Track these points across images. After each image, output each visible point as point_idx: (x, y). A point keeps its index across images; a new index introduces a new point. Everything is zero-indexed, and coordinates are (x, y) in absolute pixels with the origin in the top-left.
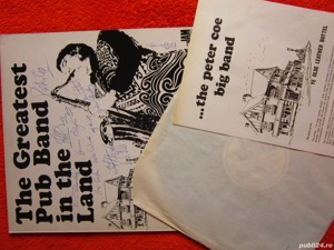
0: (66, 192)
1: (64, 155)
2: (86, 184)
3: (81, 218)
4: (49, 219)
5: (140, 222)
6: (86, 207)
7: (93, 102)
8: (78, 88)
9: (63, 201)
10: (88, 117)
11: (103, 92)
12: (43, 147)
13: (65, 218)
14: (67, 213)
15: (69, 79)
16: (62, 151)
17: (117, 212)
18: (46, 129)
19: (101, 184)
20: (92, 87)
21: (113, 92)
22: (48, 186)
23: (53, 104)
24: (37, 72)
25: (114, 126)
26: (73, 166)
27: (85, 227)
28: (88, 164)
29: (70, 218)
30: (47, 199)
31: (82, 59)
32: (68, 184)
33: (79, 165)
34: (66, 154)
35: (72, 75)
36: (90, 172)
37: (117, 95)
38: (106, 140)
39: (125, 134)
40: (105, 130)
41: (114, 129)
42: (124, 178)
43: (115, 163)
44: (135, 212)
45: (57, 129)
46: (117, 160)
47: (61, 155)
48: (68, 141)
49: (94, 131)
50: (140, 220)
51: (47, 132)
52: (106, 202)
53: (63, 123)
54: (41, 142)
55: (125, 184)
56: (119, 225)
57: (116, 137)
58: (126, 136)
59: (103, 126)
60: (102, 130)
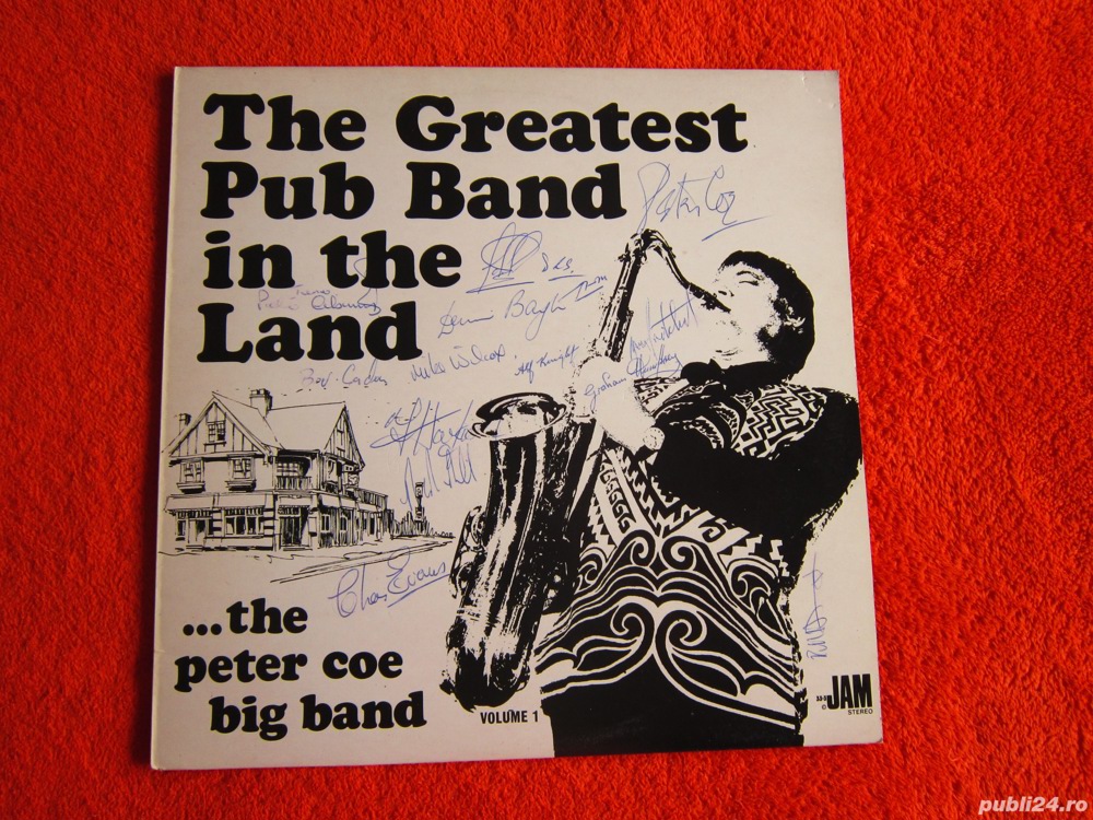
0: (310, 267)
1: (439, 266)
2: (338, 339)
3: (216, 317)
4: (217, 206)
5: (191, 527)
6: (256, 337)
7: (624, 370)
8: (670, 321)
9: (281, 256)
10: (570, 353)
11: (655, 404)
12: (468, 195)
13: (218, 260)
14: (236, 269)
15: (697, 292)
16: (454, 258)
17: (233, 443)
18: (530, 210)
19: (335, 392)
20: (672, 369)
21: (656, 439)
22: (334, 207)
23: (615, 236)
24: (719, 187)
25: (541, 442)
26: (403, 295)
27: (182, 330)
28: (408, 349)
29: (218, 278)
30: (289, 202)
31: (763, 335)
32: (339, 277)
33: (406, 314)
34: (445, 272)
35: (712, 302)
36: (381, 352)
37: (644, 452)
38: (490, 413)
40: (526, 409)
41: (529, 441)
42: (356, 472)
43: (410, 444)
44: (229, 511)
45: (530, 244)
46: (421, 451)
47: (441, 256)
48: (490, 281)
49: (522, 370)
50: (200, 527)
51: (522, 213)
52: (269, 408)
53: (552, 264)
54: (486, 190)
55: (334, 477)
56: (183, 452)
57: (502, 448)
58: (504, 484)
59: (540, 404)
60: (525, 399)
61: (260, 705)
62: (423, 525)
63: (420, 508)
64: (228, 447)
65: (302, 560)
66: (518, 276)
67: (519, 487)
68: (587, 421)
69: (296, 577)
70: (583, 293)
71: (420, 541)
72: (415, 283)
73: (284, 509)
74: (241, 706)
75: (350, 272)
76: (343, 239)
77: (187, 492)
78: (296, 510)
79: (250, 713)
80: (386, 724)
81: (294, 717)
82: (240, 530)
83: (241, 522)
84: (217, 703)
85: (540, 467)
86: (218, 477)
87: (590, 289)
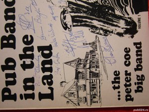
0: (29, 73)
1: (28, 40)
2: (47, 65)
3: (42, 96)
4: (14, 97)
5: (95, 100)
6: (47, 86)
9: (26, 81)
10: (50, 7)
12: (9, 33)
13: (27, 96)
14: (30, 92)
16: (26, 37)
17: (74, 90)
18: (13, 17)
19: (61, 66)
22: (13, 68)
25: (73, 14)
26: (36, 49)
27: (46, 104)
28: (50, 48)
29: (32, 96)
30: (12, 79)
32: (31, 66)
33: (40, 49)
34: (29, 39)
36: (50, 54)
38: (65, 27)
39: (82, 21)
40: (65, 18)
41: (73, 17)
42: (81, 60)
43: (73, 47)
44: (91, 91)
45: (22, 17)
46: (75, 44)
47: (25, 40)
48: (32, 27)
49: (55, 19)
50: (94, 97)
51: (14, 20)
52: (65, 82)
53: (28, 12)
54: (8, 29)
55: (82, 65)
56: (76, 103)
57: (74, 24)
58: (83, 23)
59: (63, 14)
60: (62, 18)
61: (137, 81)
62: (94, 43)
63: (90, 44)
64: (75, 92)
65: (102, 72)
66: (30, 20)
67: (84, 20)
68: (67, 3)
69: (106, 74)
70: (35, 4)
71: (97, 44)
72: (33, 46)
73: (90, 77)
74: (137, 86)
75: (30, 63)
76: (21, 65)
77: (86, 101)
78: (90, 74)
79: (138, 83)
80: (141, 51)
81: (139, 73)
82: (95, 88)
83: (93, 88)
84: (136, 91)
85: (79, 14)
86: (82, 94)
87: (34, 2)
